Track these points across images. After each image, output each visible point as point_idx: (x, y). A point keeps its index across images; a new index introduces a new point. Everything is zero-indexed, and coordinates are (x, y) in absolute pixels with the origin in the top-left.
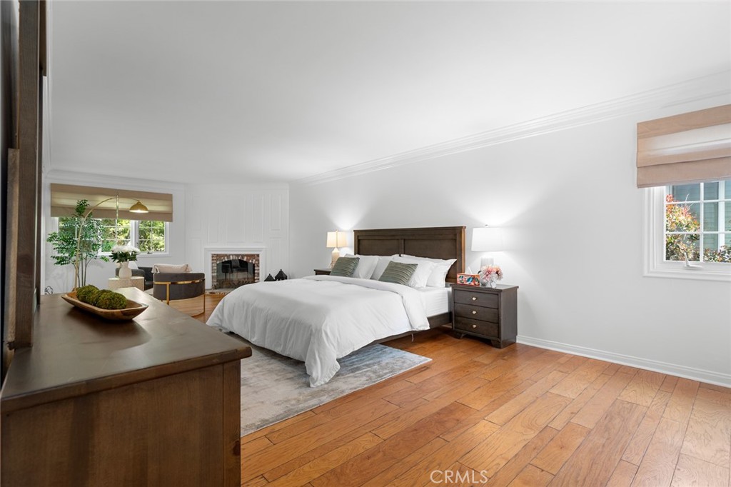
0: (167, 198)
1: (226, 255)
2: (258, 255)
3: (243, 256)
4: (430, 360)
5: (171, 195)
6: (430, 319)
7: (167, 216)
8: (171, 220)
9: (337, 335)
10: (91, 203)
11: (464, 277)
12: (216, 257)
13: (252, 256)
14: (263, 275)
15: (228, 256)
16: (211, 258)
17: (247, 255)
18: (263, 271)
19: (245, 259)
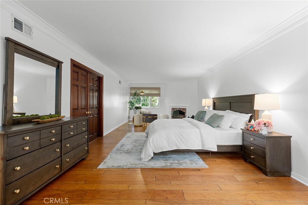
0: (159, 89)
1: (176, 108)
2: (186, 109)
3: (181, 109)
4: (207, 167)
5: (160, 88)
6: (218, 146)
7: (158, 95)
8: (160, 96)
9: (155, 143)
10: (138, 92)
11: (249, 125)
12: (173, 109)
13: (184, 109)
14: (187, 116)
15: (176, 109)
16: (171, 109)
17: (182, 109)
18: (187, 114)
19: (182, 110)
